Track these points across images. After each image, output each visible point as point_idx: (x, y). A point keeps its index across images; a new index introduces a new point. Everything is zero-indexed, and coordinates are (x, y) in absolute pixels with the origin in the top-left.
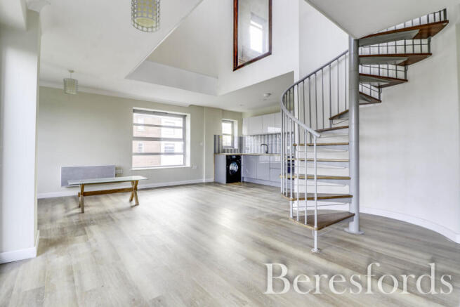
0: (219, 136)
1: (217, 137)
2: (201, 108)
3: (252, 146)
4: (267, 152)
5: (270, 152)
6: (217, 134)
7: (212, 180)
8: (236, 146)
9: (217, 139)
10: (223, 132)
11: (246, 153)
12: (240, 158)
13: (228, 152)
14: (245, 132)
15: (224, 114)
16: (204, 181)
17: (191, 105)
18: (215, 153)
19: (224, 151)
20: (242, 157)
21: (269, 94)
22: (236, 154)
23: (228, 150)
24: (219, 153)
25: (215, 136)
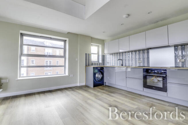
0: (89, 54)
1: (87, 55)
2: (76, 35)
3: (111, 61)
4: (122, 65)
5: (124, 65)
6: (87, 53)
7: (84, 84)
8: (100, 61)
9: (88, 56)
10: (92, 52)
11: (107, 66)
12: (103, 69)
13: (95, 65)
14: (106, 52)
15: (92, 40)
16: (78, 85)
17: (69, 33)
18: (86, 66)
19: (92, 64)
20: (105, 68)
21: (129, 15)
22: (100, 66)
23: (95, 63)
24: (89, 65)
25: (86, 54)
